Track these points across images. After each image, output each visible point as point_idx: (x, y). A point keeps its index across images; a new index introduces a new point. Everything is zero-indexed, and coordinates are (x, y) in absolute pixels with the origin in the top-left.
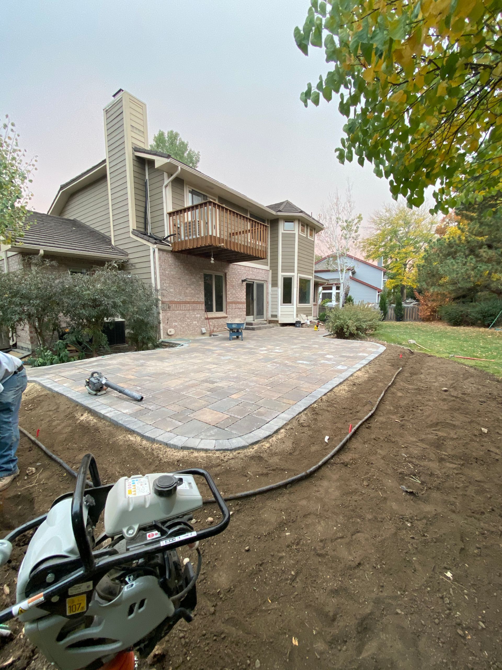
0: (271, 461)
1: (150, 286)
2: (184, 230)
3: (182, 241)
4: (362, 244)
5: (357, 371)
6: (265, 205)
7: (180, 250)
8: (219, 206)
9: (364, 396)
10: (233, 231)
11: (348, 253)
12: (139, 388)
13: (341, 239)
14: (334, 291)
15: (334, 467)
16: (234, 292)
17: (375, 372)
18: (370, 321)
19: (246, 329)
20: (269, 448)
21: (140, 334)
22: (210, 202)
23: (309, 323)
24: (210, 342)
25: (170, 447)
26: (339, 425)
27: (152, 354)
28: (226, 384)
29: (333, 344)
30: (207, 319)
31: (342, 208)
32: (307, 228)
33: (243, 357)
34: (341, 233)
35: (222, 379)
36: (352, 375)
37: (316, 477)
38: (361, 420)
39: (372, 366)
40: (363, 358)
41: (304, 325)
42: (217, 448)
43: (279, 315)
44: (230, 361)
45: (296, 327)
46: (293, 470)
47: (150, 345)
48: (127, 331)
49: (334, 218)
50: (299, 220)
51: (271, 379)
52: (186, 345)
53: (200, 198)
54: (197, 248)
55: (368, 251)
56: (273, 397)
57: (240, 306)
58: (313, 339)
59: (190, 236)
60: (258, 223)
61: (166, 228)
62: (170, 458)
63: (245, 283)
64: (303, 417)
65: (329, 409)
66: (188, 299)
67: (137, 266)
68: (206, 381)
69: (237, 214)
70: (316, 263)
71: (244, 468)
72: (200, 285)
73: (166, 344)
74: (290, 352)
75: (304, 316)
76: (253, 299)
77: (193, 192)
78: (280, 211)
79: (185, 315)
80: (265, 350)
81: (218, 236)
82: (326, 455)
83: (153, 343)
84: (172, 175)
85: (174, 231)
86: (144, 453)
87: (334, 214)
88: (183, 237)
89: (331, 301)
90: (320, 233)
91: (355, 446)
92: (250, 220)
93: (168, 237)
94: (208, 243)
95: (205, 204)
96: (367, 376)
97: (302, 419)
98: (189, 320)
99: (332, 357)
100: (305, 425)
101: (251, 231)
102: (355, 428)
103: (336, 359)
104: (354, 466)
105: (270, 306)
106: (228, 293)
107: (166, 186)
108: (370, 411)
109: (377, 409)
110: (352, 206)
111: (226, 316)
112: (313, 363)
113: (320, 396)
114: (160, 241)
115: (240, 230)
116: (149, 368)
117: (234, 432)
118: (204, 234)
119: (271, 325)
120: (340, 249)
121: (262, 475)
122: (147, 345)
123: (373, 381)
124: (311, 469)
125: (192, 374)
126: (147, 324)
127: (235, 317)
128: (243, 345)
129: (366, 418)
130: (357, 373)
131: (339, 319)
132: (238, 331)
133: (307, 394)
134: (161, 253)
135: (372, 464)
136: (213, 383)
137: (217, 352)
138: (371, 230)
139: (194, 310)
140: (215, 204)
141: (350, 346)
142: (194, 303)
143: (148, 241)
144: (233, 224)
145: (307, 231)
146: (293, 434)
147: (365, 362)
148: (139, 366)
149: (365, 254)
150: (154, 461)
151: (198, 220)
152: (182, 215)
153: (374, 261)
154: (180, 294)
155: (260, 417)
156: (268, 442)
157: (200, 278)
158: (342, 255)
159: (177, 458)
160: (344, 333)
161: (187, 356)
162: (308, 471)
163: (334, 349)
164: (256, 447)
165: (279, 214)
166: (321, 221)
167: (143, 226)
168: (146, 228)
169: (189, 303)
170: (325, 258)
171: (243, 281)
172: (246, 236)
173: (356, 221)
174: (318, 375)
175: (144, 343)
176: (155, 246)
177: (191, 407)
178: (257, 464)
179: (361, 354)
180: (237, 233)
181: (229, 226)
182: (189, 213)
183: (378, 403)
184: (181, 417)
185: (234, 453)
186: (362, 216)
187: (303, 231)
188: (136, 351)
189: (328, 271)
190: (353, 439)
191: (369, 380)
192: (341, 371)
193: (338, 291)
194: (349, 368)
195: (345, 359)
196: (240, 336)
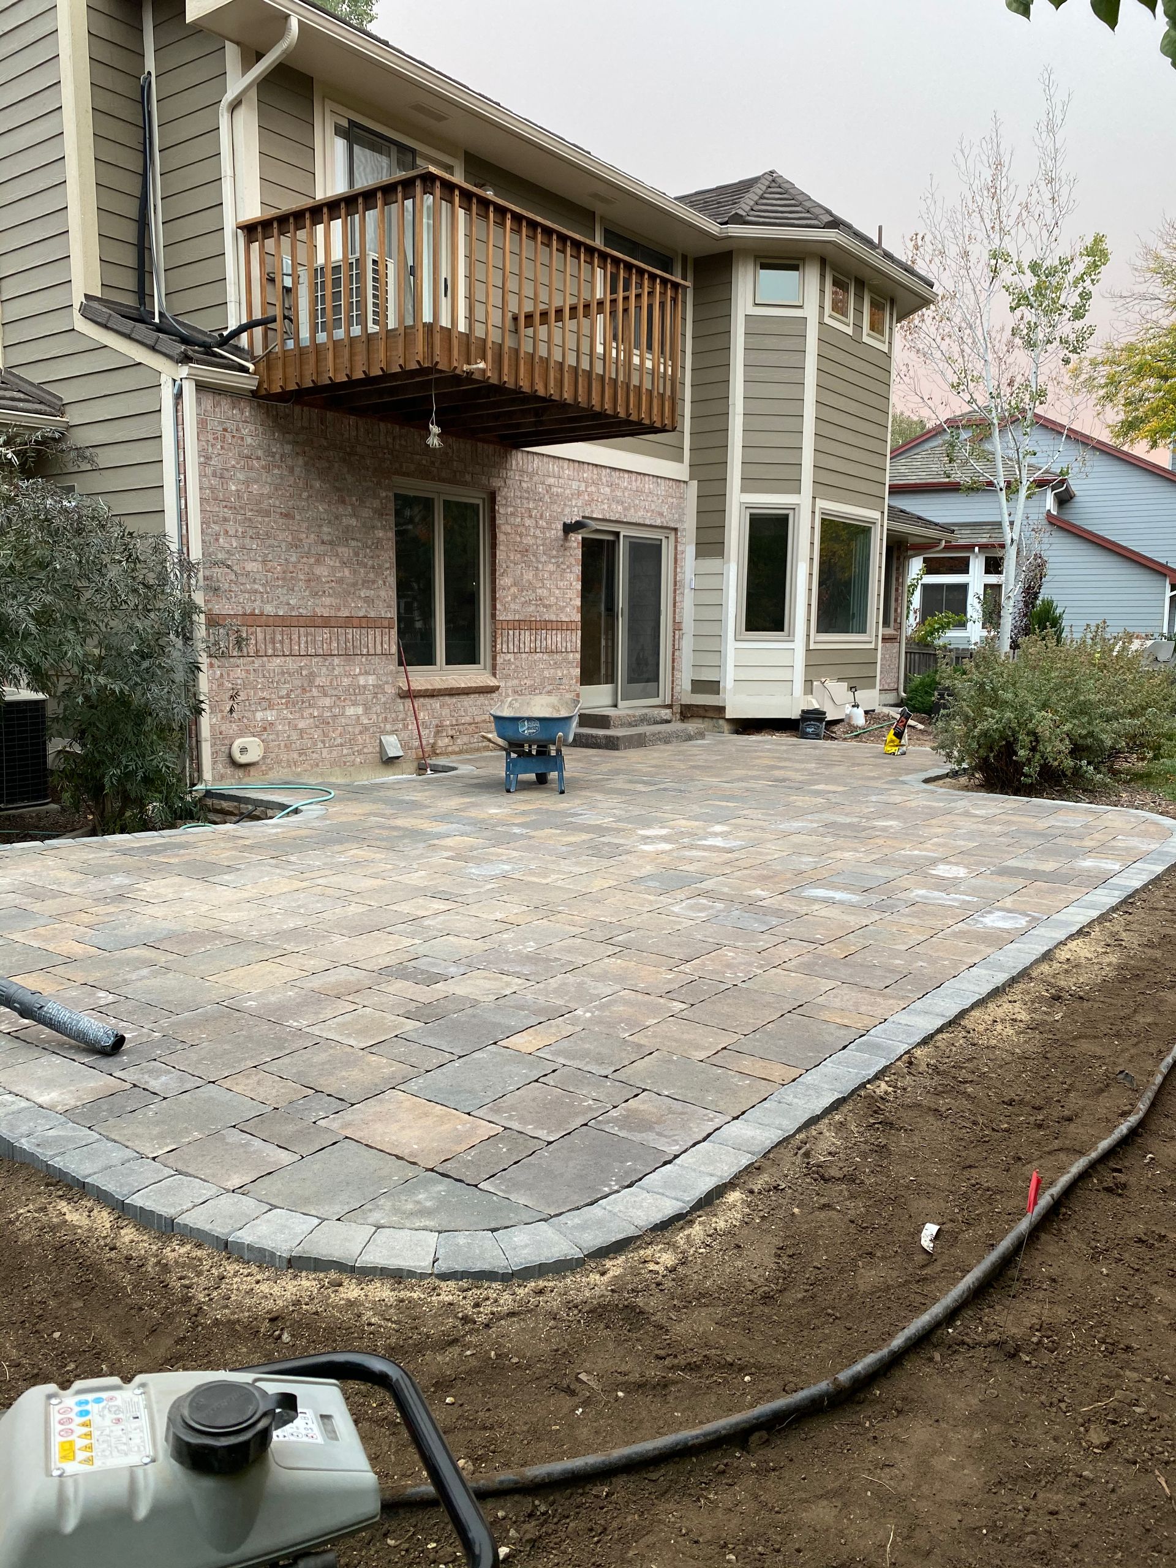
0: (679, 1328)
1: (159, 548)
2: (314, 301)
3: (301, 352)
4: (1104, 370)
5: (1071, 937)
6: (673, 193)
7: (292, 387)
8: (467, 196)
9: (1099, 1051)
10: (528, 307)
11: (1039, 410)
12: (104, 997)
13: (1010, 346)
14: (976, 578)
15: (960, 1362)
16: (529, 576)
17: (1150, 945)
18: (1132, 714)
19: (581, 742)
20: (672, 1270)
21: (113, 759)
22: (429, 180)
23: (859, 719)
24: (417, 796)
25: (240, 1259)
26: (987, 1177)
27: (165, 848)
28: (488, 985)
29: (967, 814)
30: (409, 695)
31: (1015, 210)
32: (859, 297)
33: (564, 865)
34: (1011, 320)
35: (470, 964)
36: (1047, 956)
37: (878, 1401)
38: (1081, 1153)
39: (1139, 915)
40: (1103, 880)
41: (838, 729)
42: (442, 1266)
43: (728, 684)
44: (508, 885)
45: (804, 736)
46: (779, 1372)
47: (153, 807)
48: (55, 745)
49: (980, 253)
50: (823, 262)
51: (687, 968)
52: (312, 812)
53: (384, 161)
54: (368, 380)
55: (1129, 403)
56: (698, 1047)
57: (556, 639)
58: (881, 792)
59: (337, 323)
60: (641, 272)
61: (233, 292)
62: (240, 1306)
63: (576, 538)
64: (828, 1139)
65: (942, 1103)
66: (324, 607)
67: (105, 458)
68: (400, 972)
69: (548, 232)
70: (897, 453)
71: (562, 1356)
72: (378, 544)
73: (225, 805)
74: (773, 851)
75: (839, 690)
76: (611, 609)
77: (352, 134)
78: (738, 219)
79: (312, 676)
80: (664, 839)
81: (462, 327)
82: (923, 1308)
83: (166, 800)
84: (259, 56)
85: (266, 304)
86: (126, 1279)
87: (981, 235)
88: (305, 333)
89: (962, 625)
90: (916, 317)
91: (1054, 1271)
92: (604, 256)
93: (242, 329)
94: (417, 356)
95: (407, 185)
96: (1113, 959)
97: (823, 1146)
98: (327, 702)
99: (961, 872)
100: (834, 1172)
101: (610, 307)
102: (1056, 1190)
103: (979, 881)
104: (1047, 1358)
105: (687, 644)
106: (503, 581)
107: (235, 106)
108: (1125, 1114)
109: (1153, 1104)
110: (1063, 200)
111: (492, 682)
112: (874, 899)
113: (905, 1047)
114: (207, 349)
115: (557, 302)
116: (150, 910)
117: (520, 1198)
118: (401, 318)
119: (692, 726)
120: (1006, 390)
121: (641, 1386)
122: (142, 807)
123: (1142, 984)
124: (859, 1367)
125: (339, 941)
126: (141, 715)
127: (533, 690)
128: (564, 814)
129: (1104, 1145)
130: (1072, 945)
131: (996, 703)
132: (543, 752)
133: (847, 1035)
134: (208, 401)
135: (1128, 1349)
136: (433, 979)
137: (449, 842)
138: (1145, 306)
139: (347, 656)
140: (449, 187)
141: (1041, 825)
142: (349, 622)
143: (153, 349)
144: (528, 273)
145: (859, 311)
146: (781, 1214)
147: (1107, 898)
148: (105, 900)
149: (1115, 415)
150: (168, 1317)
151: (372, 255)
152: (302, 234)
153: (1154, 445)
154: (288, 580)
155: (637, 1137)
156: (671, 1245)
157: (380, 513)
158: (1013, 419)
159: (269, 1305)
160: (1018, 767)
161: (315, 859)
162: (844, 1376)
163: (971, 836)
164: (616, 1266)
165: (736, 230)
166: (921, 268)
167: (129, 281)
168: (143, 293)
169: (326, 623)
170: (938, 431)
171: (569, 528)
172: (586, 331)
173: (1080, 266)
174: (896, 954)
175: (127, 800)
176: (184, 371)
177: (330, 1084)
178: (619, 1342)
179: (1088, 863)
180: (544, 314)
181: (512, 284)
182: (337, 225)
183: (1159, 1079)
184: (290, 1128)
185: (521, 1292)
186: (1108, 245)
187: (839, 308)
188: (93, 833)
189: (953, 488)
190: (1044, 1237)
191: (1124, 980)
192: (999, 939)
193: (993, 579)
194: (1035, 922)
195: (1020, 882)
196: (553, 775)
